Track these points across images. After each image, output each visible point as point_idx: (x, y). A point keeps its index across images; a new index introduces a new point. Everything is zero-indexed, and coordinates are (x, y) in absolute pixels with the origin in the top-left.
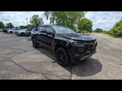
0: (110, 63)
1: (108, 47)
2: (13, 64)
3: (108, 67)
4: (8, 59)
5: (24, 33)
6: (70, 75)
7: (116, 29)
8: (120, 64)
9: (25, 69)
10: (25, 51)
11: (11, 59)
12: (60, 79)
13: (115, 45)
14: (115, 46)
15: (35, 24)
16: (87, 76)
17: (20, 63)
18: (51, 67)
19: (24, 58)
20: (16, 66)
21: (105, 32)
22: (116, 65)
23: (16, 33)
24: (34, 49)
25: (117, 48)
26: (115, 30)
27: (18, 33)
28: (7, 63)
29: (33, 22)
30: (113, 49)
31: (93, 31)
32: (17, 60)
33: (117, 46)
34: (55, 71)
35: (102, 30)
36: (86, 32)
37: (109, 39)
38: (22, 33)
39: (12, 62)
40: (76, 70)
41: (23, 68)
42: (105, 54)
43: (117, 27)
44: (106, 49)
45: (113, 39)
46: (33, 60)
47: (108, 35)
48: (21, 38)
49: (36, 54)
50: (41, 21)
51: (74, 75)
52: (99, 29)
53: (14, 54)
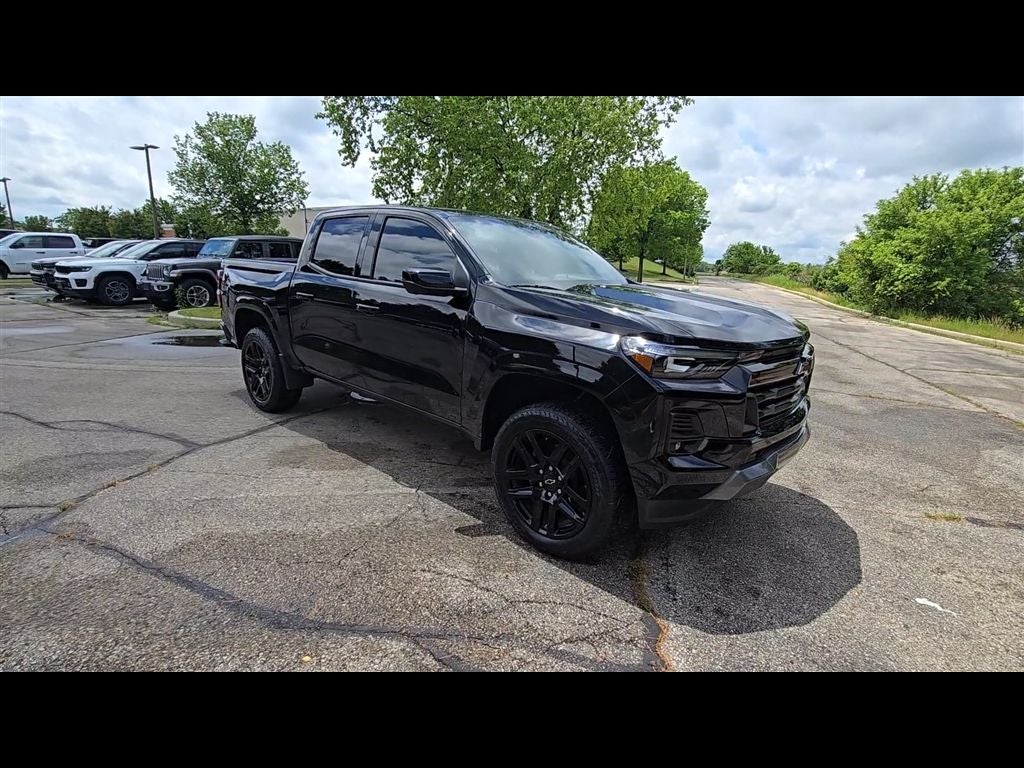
0: (903, 514)
1: (852, 390)
2: (107, 565)
3: (901, 543)
4: (40, 524)
5: (125, 277)
6: (639, 630)
7: (883, 254)
8: (974, 521)
9: (237, 606)
10: (183, 442)
11: (68, 518)
12: (569, 668)
13: (899, 376)
14: (896, 384)
15: (226, 201)
16: (771, 626)
17: (172, 554)
18: (465, 569)
19: (196, 508)
20: (144, 579)
21: (795, 270)
22: (948, 526)
23: (46, 277)
24: (264, 419)
25: (916, 398)
26: (875, 259)
27: (72, 276)
28: (49, 558)
29: (202, 175)
30: (892, 405)
31: (704, 269)
32: (137, 524)
33: (914, 384)
34: (512, 603)
35: (776, 260)
36: (653, 274)
37: (833, 327)
38: (104, 277)
39: (92, 545)
40: (679, 587)
41: (211, 594)
42: (844, 446)
43: (888, 237)
44: (844, 411)
45: (862, 329)
46: (285, 516)
47: (820, 297)
48: (100, 321)
49: (296, 464)
50: (282, 173)
51: (673, 629)
52: (748, 246)
53: (92, 475)
